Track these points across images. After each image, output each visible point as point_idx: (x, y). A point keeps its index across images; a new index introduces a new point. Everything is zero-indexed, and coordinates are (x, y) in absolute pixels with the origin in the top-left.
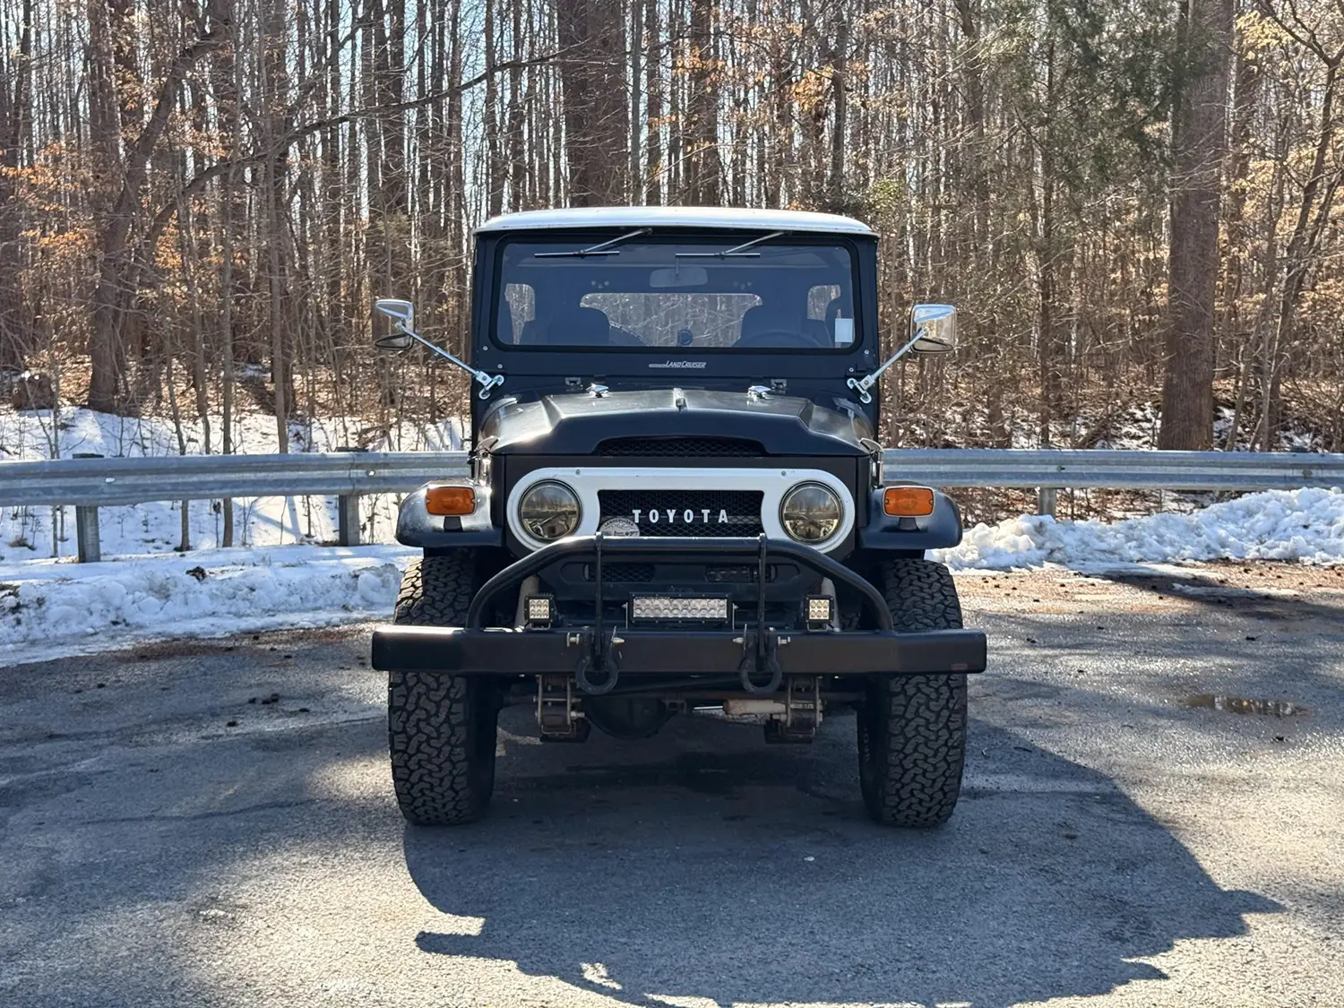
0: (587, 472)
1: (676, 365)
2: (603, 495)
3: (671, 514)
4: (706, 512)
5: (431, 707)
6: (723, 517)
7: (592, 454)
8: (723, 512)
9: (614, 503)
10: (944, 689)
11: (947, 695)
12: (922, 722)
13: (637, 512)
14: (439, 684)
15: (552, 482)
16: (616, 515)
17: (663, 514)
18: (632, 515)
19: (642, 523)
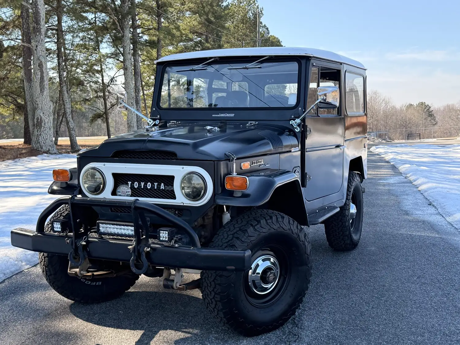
0: (108, 165)
1: (222, 115)
3: (142, 184)
4: (156, 184)
6: (162, 186)
8: (162, 184)
13: (130, 183)
15: (94, 168)
16: (123, 184)
17: (139, 184)
18: (128, 184)
19: (132, 188)
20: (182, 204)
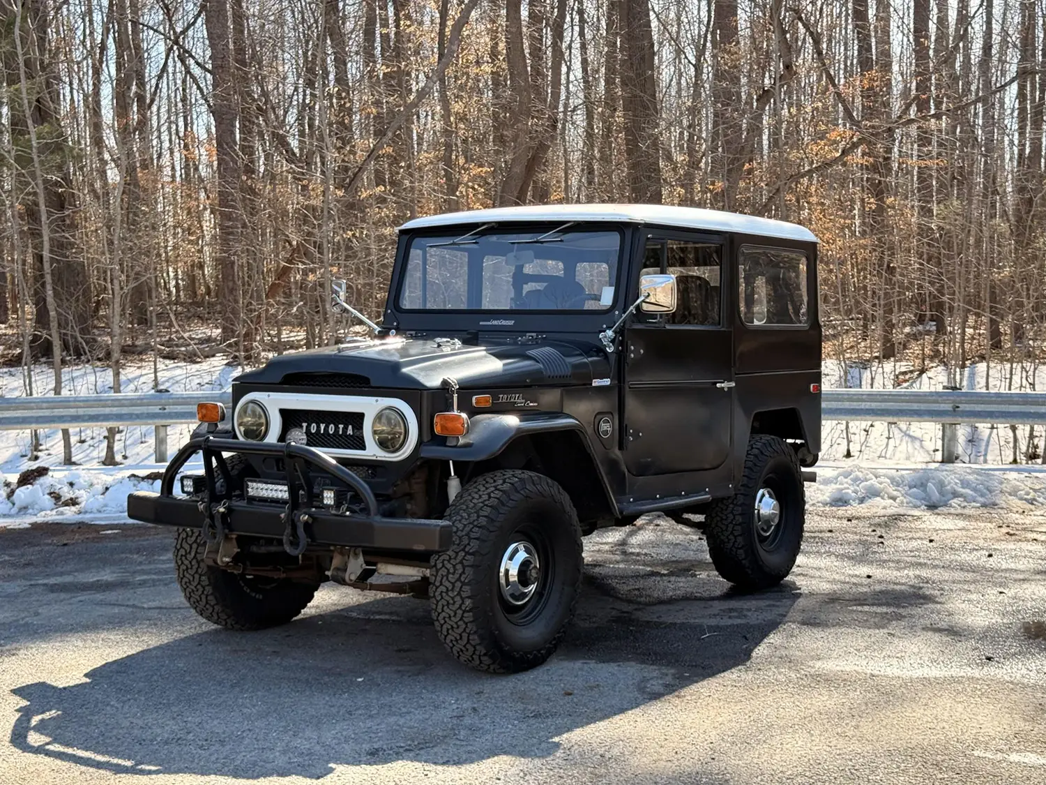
0: (274, 395)
1: (495, 323)
2: (284, 412)
3: (322, 426)
4: (341, 426)
5: (187, 547)
6: (350, 430)
7: (280, 384)
8: (350, 427)
9: (291, 418)
10: (459, 567)
11: (460, 571)
12: (444, 589)
13: (305, 425)
14: (193, 533)
15: (253, 402)
16: (296, 427)
17: (318, 427)
18: (302, 427)
19: (308, 433)
20: (374, 458)
